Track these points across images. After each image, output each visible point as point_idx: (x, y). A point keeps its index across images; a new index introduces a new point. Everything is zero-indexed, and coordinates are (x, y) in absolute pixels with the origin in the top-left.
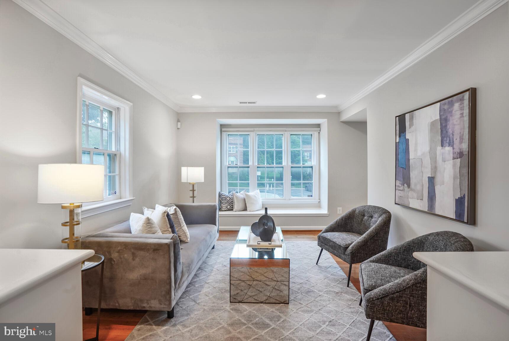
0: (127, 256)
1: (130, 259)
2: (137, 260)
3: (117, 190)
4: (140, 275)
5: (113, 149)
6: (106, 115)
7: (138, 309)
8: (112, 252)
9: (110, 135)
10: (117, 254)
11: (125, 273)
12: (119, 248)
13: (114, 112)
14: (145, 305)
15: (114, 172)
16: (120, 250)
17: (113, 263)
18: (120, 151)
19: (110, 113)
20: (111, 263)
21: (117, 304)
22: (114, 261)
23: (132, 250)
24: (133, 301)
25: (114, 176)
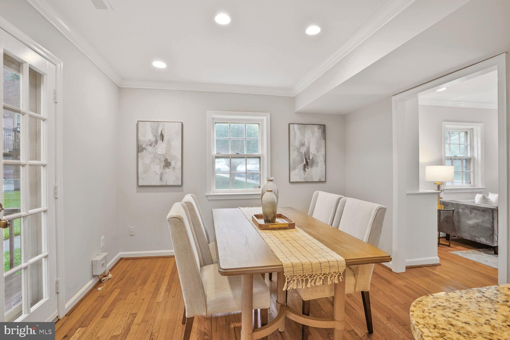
0: (467, 211)
1: (469, 213)
2: (473, 214)
3: (472, 182)
4: (475, 223)
5: (469, 156)
6: (463, 134)
7: (473, 240)
8: (459, 208)
9: (466, 147)
10: (462, 210)
11: (466, 220)
12: (463, 207)
13: (469, 132)
14: (477, 239)
15: (470, 169)
16: (463, 208)
17: (460, 214)
18: (474, 156)
19: (466, 133)
20: (459, 214)
21: (461, 235)
22: (460, 213)
23: (470, 209)
24: (470, 235)
25: (470, 172)
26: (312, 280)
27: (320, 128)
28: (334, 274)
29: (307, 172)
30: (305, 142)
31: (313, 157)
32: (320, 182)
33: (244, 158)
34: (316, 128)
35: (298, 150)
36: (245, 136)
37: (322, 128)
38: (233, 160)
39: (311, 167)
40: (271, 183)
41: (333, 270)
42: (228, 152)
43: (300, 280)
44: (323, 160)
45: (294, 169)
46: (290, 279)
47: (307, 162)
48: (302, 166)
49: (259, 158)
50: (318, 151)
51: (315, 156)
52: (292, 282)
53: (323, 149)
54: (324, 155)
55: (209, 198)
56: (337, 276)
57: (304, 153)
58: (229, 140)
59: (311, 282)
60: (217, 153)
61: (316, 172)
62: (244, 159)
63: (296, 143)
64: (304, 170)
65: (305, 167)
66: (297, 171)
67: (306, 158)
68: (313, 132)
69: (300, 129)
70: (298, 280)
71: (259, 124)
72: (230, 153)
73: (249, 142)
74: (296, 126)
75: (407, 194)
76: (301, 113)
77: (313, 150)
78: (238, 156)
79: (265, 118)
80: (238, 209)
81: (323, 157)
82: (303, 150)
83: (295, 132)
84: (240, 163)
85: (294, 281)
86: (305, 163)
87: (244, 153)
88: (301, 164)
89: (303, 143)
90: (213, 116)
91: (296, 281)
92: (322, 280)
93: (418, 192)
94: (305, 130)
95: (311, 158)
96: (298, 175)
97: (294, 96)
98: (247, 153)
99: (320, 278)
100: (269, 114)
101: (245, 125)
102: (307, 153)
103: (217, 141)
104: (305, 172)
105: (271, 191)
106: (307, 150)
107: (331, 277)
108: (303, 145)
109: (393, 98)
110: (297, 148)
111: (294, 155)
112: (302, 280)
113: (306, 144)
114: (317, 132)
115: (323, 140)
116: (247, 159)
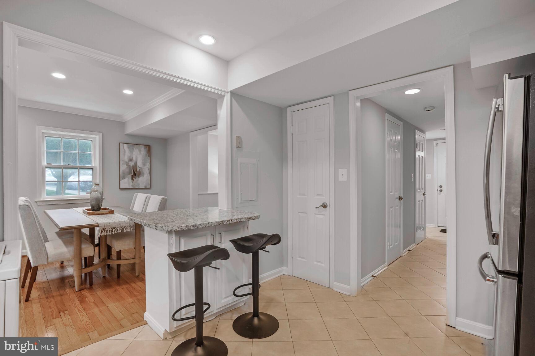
26: (115, 230)
27: (146, 148)
28: (128, 227)
29: (134, 181)
30: (133, 158)
31: (140, 169)
32: (146, 188)
33: (77, 168)
34: (142, 148)
35: (127, 164)
36: (77, 149)
37: (148, 148)
38: (65, 170)
39: (138, 177)
40: (98, 187)
41: (127, 225)
42: (60, 163)
43: (108, 230)
44: (148, 172)
45: (124, 178)
46: (103, 230)
47: (134, 173)
48: (130, 176)
49: (92, 169)
50: (144, 164)
51: (142, 169)
52: (104, 231)
53: (148, 164)
54: (149, 169)
55: (39, 204)
56: (129, 228)
57: (132, 166)
58: (61, 153)
59: (115, 231)
60: (48, 164)
61: (142, 181)
62: (77, 170)
63: (125, 158)
64: (132, 179)
65: (133, 177)
66: (126, 180)
67: (134, 170)
68: (140, 151)
69: (129, 148)
70: (107, 230)
71: (92, 140)
72: (62, 164)
73: (82, 155)
74: (125, 145)
75: (198, 194)
76: (129, 135)
77: (139, 164)
78: (70, 166)
79: (97, 137)
80: (71, 209)
81: (148, 170)
82: (132, 164)
83: (124, 150)
84: (73, 174)
85: (105, 231)
86: (133, 174)
87: (77, 164)
88: (130, 174)
89: (132, 158)
90: (44, 131)
91: (106, 231)
92: (121, 230)
93: (207, 193)
94: (133, 149)
95: (138, 170)
96: (126, 183)
97: (124, 121)
98: (80, 165)
99: (120, 229)
100: (101, 134)
101: (78, 140)
102: (135, 166)
103: (47, 152)
104: (133, 181)
105: (97, 191)
106: (134, 163)
107: (126, 229)
108: (131, 160)
109: (190, 133)
110: (126, 162)
111: (124, 167)
112: (110, 230)
113: (134, 159)
114: (143, 151)
115: (148, 157)
116: (80, 170)
